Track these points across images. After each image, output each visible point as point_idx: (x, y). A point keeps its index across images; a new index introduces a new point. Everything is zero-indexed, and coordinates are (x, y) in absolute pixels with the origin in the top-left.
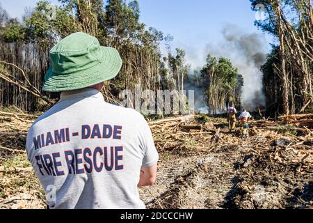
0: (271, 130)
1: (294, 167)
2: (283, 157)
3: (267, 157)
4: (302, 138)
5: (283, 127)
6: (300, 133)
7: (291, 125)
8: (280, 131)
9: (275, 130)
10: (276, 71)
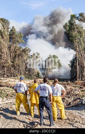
0: (72, 86)
1: (76, 95)
2: (74, 93)
3: (70, 92)
4: (81, 89)
5: (76, 85)
6: (81, 88)
7: (78, 85)
8: (74, 87)
9: (73, 86)
10: (75, 64)
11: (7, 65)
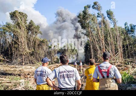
10: (89, 49)
11: (24, 54)
